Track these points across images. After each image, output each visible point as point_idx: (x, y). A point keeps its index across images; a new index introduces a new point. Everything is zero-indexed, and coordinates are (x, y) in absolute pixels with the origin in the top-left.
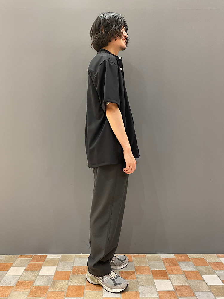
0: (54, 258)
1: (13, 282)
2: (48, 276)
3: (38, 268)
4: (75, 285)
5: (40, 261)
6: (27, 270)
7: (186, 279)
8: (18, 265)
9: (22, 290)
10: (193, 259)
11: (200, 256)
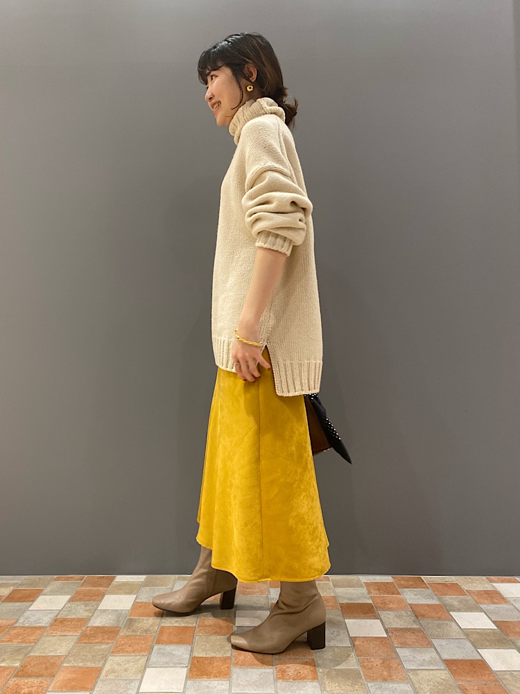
1: (46, 621)
2: (117, 610)
3: (94, 598)
4: (176, 625)
5: (100, 585)
6: (73, 601)
9: (64, 634)
10: (434, 585)
11: (450, 579)
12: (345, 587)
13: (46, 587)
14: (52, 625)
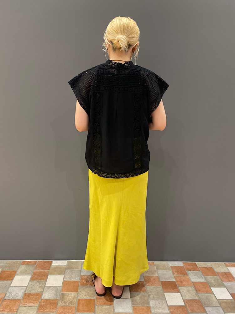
0: (60, 264)
1: (20, 295)
2: (55, 287)
4: (85, 298)
5: (45, 268)
7: (195, 292)
8: (22, 273)
9: (31, 304)
10: (202, 268)
11: (208, 264)
12: (162, 270)
13: (18, 269)
14: (23, 298)
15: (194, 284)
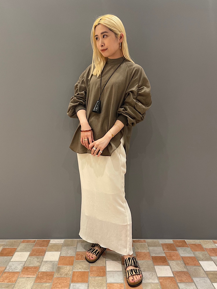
0: (58, 242)
1: (19, 268)
2: (52, 261)
3: (41, 254)
4: (79, 270)
5: (43, 246)
6: (31, 256)
7: (184, 265)
8: (22, 250)
9: (28, 276)
10: (191, 245)
11: (197, 242)
12: (153, 247)
13: (18, 247)
14: (22, 271)
15: (183, 258)
